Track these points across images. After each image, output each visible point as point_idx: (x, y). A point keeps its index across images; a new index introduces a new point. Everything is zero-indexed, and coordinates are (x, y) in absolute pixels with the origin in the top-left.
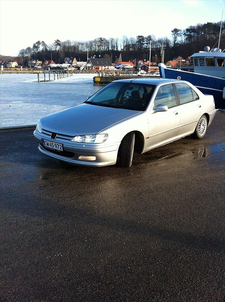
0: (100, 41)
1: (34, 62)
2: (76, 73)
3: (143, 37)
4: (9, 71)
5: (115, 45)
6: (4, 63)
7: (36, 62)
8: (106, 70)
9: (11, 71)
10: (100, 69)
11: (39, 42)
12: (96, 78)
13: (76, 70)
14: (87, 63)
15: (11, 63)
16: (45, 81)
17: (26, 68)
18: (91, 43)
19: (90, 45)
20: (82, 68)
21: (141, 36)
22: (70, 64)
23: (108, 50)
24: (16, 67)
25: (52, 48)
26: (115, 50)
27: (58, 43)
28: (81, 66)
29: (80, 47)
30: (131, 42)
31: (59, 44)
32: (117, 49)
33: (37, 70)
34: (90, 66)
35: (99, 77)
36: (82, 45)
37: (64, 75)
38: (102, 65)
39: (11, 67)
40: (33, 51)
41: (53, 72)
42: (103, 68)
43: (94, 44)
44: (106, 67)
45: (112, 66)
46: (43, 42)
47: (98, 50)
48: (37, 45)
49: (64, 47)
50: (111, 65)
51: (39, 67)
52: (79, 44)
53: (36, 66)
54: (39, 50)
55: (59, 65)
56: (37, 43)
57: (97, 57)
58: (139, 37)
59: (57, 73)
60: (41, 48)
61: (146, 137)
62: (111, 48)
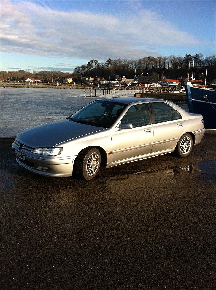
0: (148, 60)
1: (87, 79)
2: (123, 90)
3: (191, 56)
4: (63, 87)
5: (163, 63)
6: (61, 79)
7: (89, 79)
8: (151, 87)
9: (65, 87)
10: (146, 86)
11: (92, 60)
12: (136, 94)
13: (123, 87)
14: (134, 81)
15: (68, 79)
16: (91, 96)
17: (79, 84)
18: (140, 61)
19: (139, 63)
20: (128, 85)
21: (189, 55)
22: (118, 81)
23: (156, 68)
24: (71, 83)
25: (104, 67)
26: (163, 68)
27: (109, 61)
28: (128, 83)
29: (130, 64)
30: (178, 60)
31: (111, 63)
32: (164, 67)
33: (89, 86)
34: (137, 83)
35: (140, 94)
36: (131, 64)
37: (110, 91)
38: (148, 83)
39: (67, 83)
40: (87, 69)
41: (103, 88)
42: (149, 85)
43: (142, 62)
44: (152, 84)
45: (158, 83)
46: (96, 61)
47: (146, 68)
48: (90, 64)
49: (115, 65)
50: (156, 83)
51: (91, 83)
52: (129, 62)
53: (88, 83)
54: (92, 68)
55: (108, 82)
56: (90, 62)
57: (145, 75)
58: (187, 56)
59: (105, 89)
60: (94, 66)
61: (109, 153)
62: (159, 66)
